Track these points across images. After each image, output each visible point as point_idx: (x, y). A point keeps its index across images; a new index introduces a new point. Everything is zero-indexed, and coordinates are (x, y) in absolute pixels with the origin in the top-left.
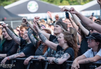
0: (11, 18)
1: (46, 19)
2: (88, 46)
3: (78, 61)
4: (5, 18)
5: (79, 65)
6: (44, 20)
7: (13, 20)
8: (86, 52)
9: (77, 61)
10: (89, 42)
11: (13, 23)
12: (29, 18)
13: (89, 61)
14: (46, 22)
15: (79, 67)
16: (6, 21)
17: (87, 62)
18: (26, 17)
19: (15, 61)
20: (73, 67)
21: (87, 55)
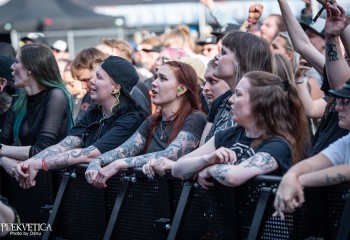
0: (68, 21)
1: (195, 26)
2: (341, 123)
3: (301, 178)
4: (48, 22)
5: (301, 193)
6: (187, 29)
7: (74, 28)
8: (331, 145)
9: (297, 177)
10: (341, 108)
11: (75, 38)
12: (132, 21)
13: (340, 176)
14: (194, 33)
15: (302, 200)
16: (51, 30)
17: (334, 179)
18: (123, 18)
19: (73, 174)
20: (281, 197)
21: (337, 153)
